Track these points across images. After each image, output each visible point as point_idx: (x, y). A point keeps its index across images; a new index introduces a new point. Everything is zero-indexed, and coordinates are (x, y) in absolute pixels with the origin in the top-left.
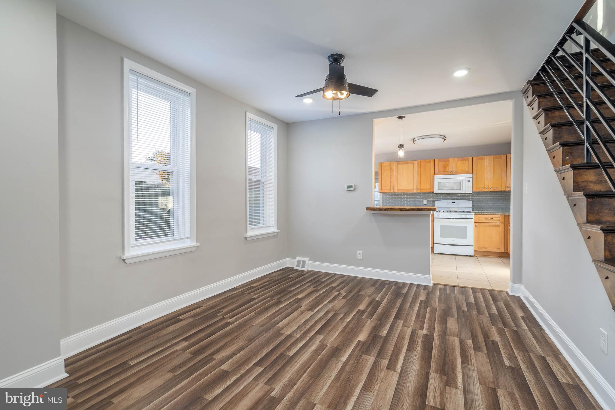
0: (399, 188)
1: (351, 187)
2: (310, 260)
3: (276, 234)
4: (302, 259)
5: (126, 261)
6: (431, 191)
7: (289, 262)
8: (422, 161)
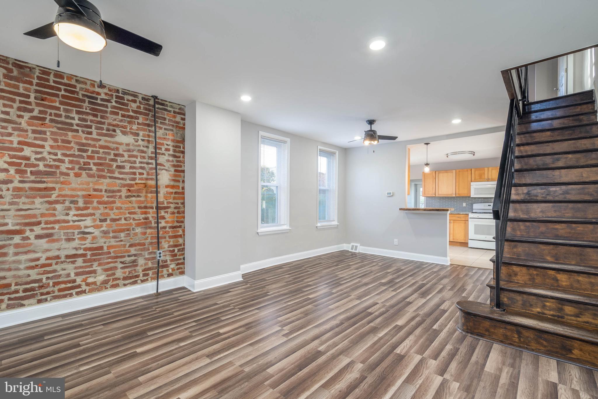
0: (440, 193)
1: (390, 193)
2: (360, 245)
3: (336, 226)
4: (355, 244)
5: (259, 234)
6: (469, 195)
7: (346, 247)
8: (460, 170)
